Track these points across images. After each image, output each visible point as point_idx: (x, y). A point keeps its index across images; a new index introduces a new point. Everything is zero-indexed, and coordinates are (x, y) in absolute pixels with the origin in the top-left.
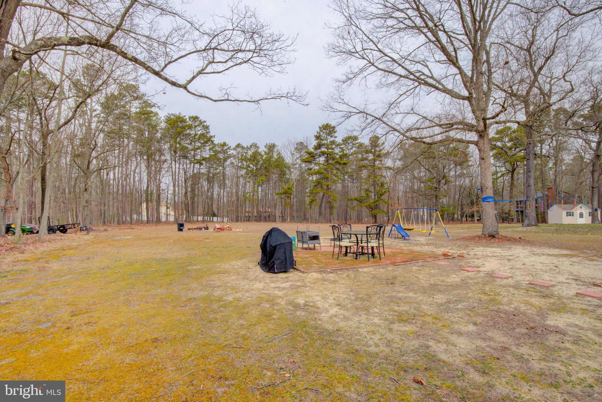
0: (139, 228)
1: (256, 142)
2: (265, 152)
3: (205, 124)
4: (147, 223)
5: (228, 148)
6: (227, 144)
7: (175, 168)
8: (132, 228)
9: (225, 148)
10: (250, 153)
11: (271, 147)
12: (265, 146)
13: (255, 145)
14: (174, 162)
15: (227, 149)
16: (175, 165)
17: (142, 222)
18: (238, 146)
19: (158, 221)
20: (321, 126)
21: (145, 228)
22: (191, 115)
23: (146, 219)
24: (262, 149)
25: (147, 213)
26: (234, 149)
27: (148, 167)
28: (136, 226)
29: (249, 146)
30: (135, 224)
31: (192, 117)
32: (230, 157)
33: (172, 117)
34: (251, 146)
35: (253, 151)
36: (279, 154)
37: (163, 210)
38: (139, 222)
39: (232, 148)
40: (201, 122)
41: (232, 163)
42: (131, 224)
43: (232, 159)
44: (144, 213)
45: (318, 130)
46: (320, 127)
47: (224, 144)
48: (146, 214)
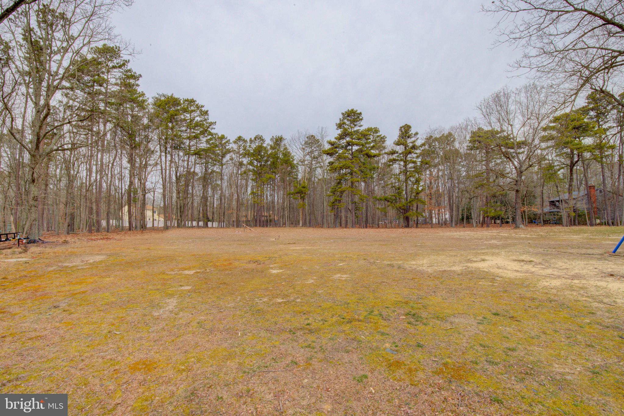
0: (118, 237)
1: (261, 134)
2: (271, 146)
3: (203, 109)
4: (130, 229)
5: (227, 142)
6: (226, 136)
7: (166, 161)
8: (107, 238)
9: (224, 142)
10: (254, 146)
11: (278, 141)
12: (271, 139)
13: (259, 138)
14: (163, 154)
15: (225, 143)
16: (166, 157)
17: (123, 229)
18: (240, 139)
19: (143, 227)
20: (344, 112)
21: (127, 237)
22: (186, 98)
23: (127, 225)
24: (268, 142)
25: (130, 218)
26: (235, 142)
27: (131, 161)
28: (115, 234)
29: (253, 139)
30: (114, 232)
31: (187, 100)
32: (229, 151)
33: (163, 98)
34: (255, 138)
35: (257, 144)
36: (286, 149)
37: (149, 213)
38: (119, 229)
39: (231, 141)
40: (198, 107)
41: (232, 159)
42: (108, 232)
43: (232, 153)
44: (126, 218)
45: (341, 117)
46: (343, 114)
47: (223, 137)
48: (127, 218)
